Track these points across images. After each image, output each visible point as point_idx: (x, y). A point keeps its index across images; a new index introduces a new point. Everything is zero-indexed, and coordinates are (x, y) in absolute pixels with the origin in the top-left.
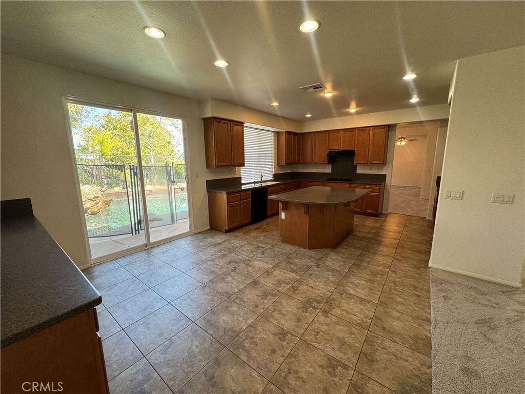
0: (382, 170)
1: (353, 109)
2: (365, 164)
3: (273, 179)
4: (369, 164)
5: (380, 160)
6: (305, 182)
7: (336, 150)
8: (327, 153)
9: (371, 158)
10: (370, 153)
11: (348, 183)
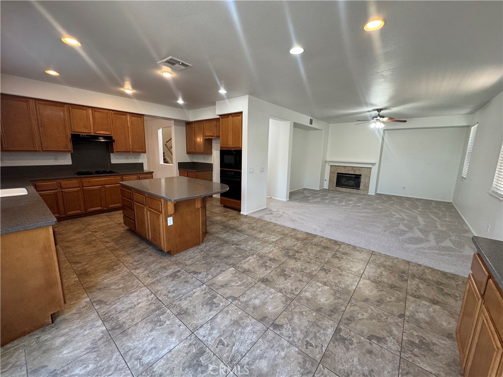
0: (139, 159)
2: (127, 152)
4: (131, 152)
5: (142, 149)
6: (39, 182)
7: (85, 134)
8: (70, 136)
9: (132, 146)
10: (130, 141)
11: (119, 175)
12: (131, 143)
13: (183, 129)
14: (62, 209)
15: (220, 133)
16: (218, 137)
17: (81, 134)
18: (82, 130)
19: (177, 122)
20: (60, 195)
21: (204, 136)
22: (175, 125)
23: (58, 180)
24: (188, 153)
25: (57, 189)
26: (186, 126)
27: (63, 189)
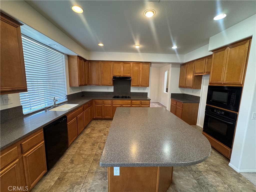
0: (145, 90)
1: (137, 46)
2: (138, 86)
3: (67, 100)
4: (140, 86)
5: (147, 84)
6: (97, 100)
7: (118, 76)
8: (112, 78)
9: (141, 82)
10: (140, 79)
11: (130, 100)
12: (140, 81)
13: (178, 70)
14: (103, 114)
15: (210, 69)
16: (208, 73)
17: (117, 76)
18: (117, 74)
19: (174, 64)
20: (103, 107)
21: (194, 73)
22: (172, 67)
23: (104, 100)
24: (180, 87)
25: (102, 104)
26: (181, 67)
27: (104, 104)
